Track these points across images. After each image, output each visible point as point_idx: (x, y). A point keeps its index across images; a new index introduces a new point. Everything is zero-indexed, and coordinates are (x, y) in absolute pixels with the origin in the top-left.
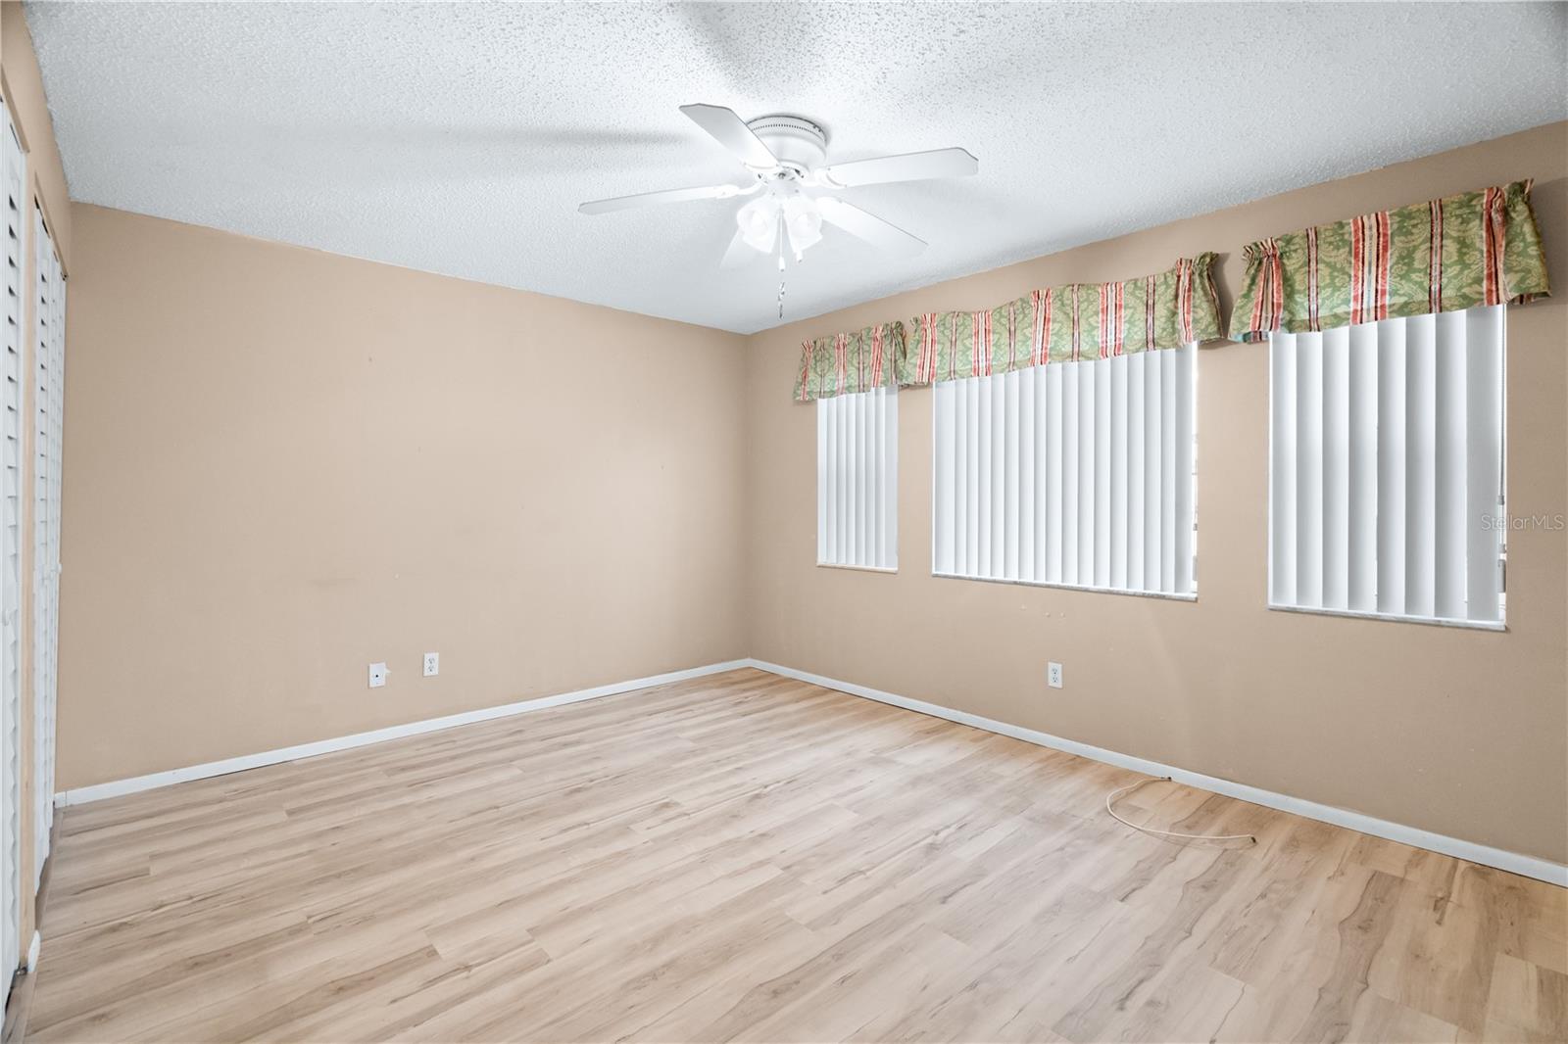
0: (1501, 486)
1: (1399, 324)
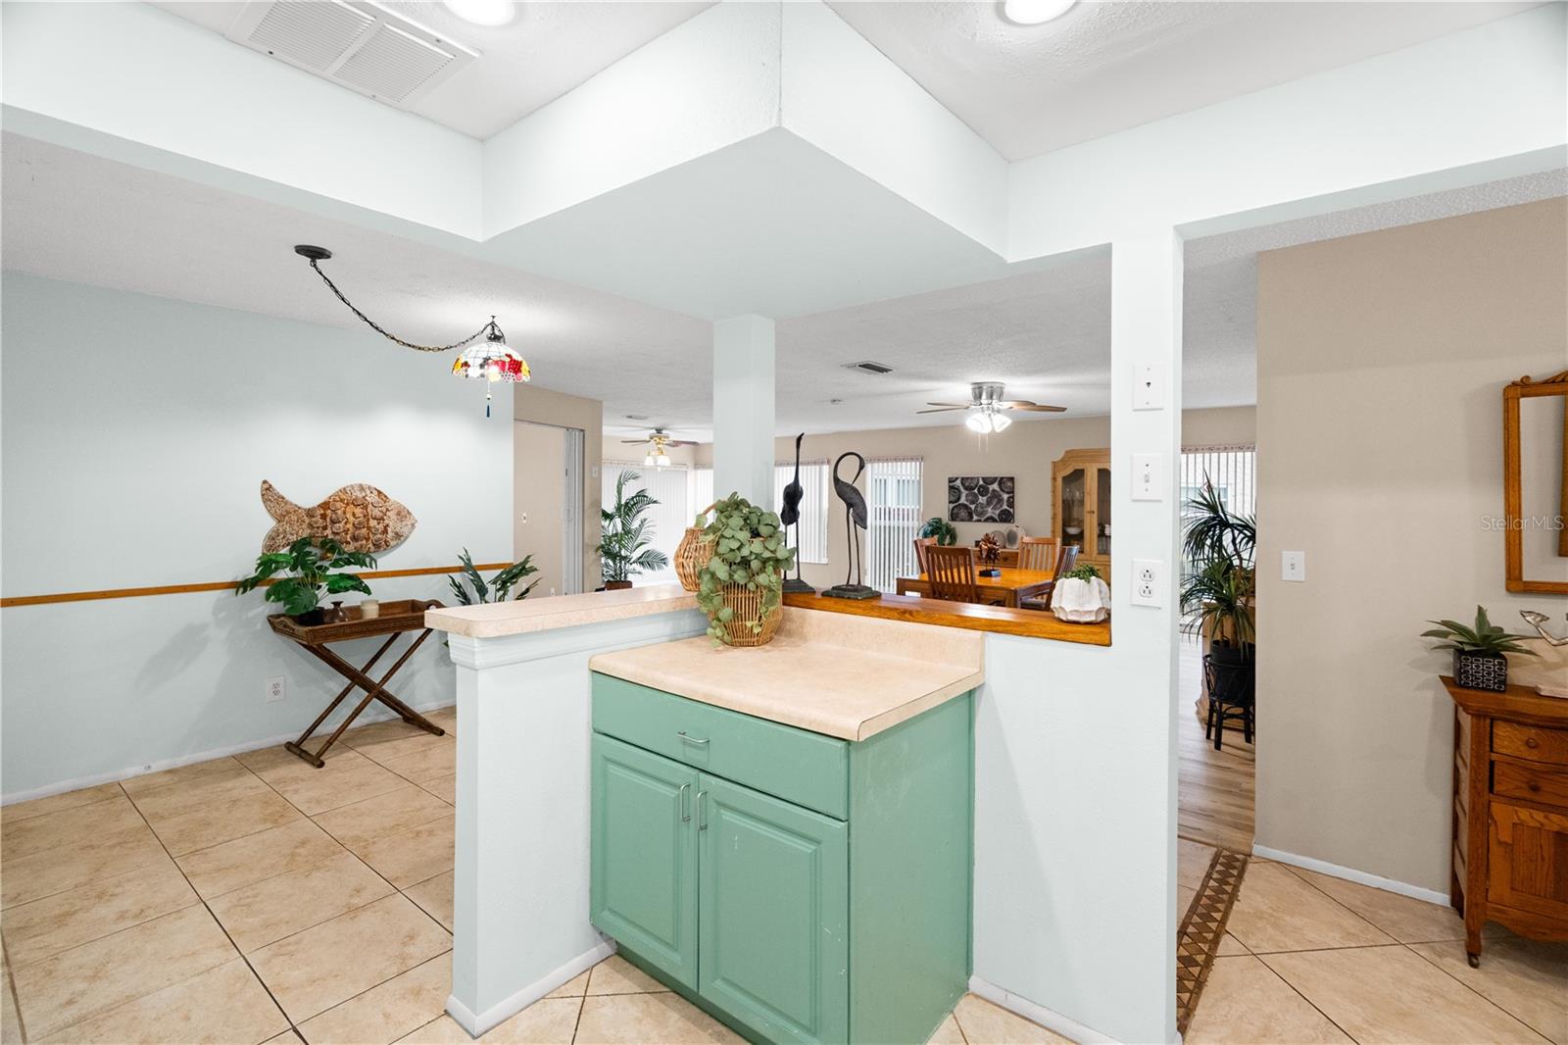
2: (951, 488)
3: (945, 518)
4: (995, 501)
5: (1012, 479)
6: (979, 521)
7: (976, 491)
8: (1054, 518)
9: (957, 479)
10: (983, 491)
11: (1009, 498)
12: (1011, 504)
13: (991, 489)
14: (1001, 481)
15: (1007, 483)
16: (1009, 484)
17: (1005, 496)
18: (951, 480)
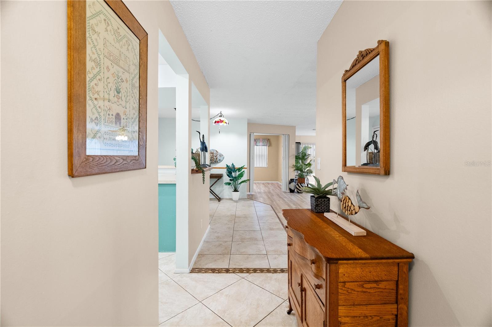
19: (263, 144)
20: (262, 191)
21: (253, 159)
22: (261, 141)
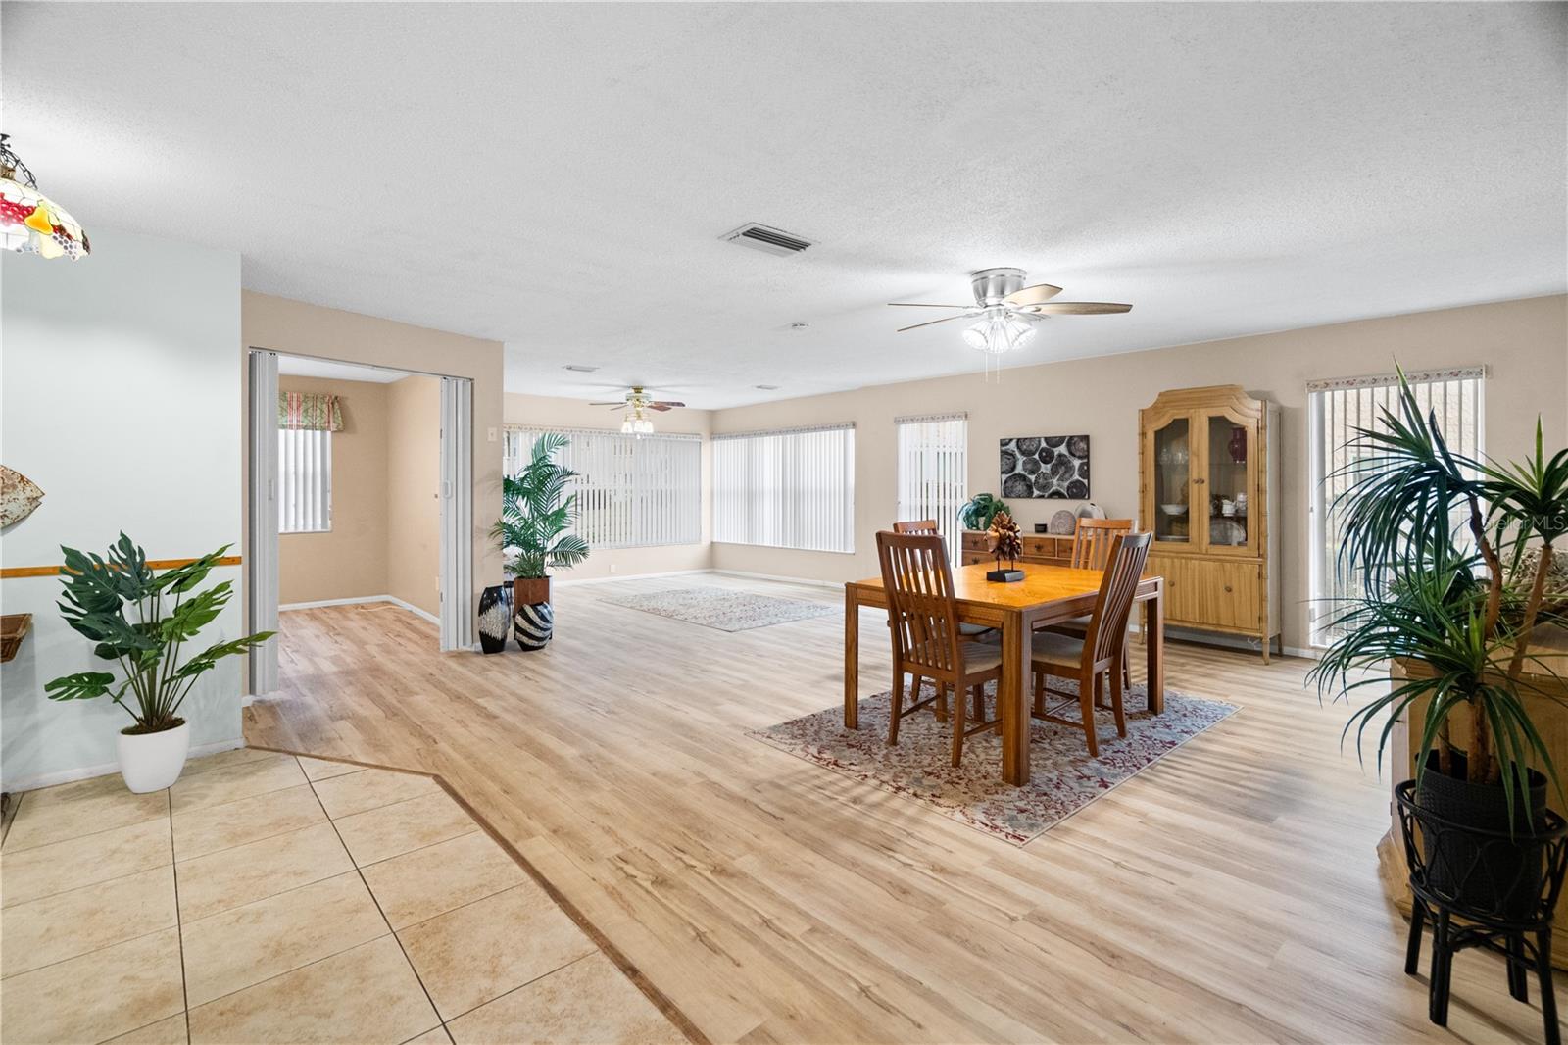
0: (329, 487)
1: (301, 432)
2: (1004, 453)
3: (996, 493)
4: (1062, 470)
5: (1086, 439)
6: (1042, 497)
7: (1036, 456)
8: (1143, 490)
9: (1011, 440)
10: (1047, 457)
11: (1082, 465)
12: (1085, 472)
13: (1056, 454)
14: (1071, 442)
15: (1080, 445)
16: (1082, 445)
17: (1077, 463)
18: (1004, 443)
19: (306, 422)
20: (328, 667)
21: (273, 498)
22: (295, 404)
